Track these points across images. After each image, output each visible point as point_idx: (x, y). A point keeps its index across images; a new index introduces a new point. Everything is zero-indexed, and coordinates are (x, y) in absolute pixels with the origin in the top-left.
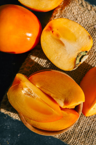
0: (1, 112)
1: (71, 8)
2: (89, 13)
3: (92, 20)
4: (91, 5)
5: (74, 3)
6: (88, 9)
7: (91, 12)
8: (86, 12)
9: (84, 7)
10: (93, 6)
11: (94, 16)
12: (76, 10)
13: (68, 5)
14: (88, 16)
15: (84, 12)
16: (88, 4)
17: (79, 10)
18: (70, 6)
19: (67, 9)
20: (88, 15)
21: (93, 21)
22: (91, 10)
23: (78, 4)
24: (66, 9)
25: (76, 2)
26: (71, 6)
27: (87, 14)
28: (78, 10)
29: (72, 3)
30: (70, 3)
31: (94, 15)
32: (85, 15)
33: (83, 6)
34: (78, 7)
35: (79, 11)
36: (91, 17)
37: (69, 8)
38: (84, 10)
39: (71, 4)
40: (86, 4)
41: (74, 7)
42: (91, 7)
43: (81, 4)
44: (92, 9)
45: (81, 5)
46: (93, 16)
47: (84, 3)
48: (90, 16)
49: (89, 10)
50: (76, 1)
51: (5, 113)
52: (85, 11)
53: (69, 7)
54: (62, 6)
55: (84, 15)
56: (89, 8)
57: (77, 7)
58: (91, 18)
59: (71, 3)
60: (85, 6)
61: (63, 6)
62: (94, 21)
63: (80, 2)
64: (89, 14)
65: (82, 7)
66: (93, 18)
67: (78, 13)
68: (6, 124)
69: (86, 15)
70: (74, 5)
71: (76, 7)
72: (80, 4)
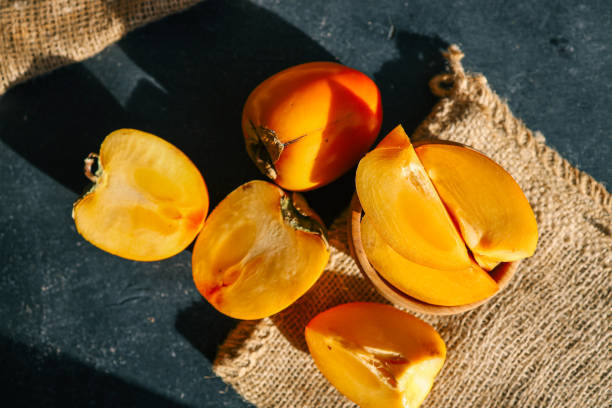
0: (214, 374)
1: (469, 132)
2: (518, 153)
3: (520, 174)
4: (530, 132)
5: (479, 117)
6: (516, 140)
7: (524, 151)
8: (510, 150)
9: (507, 134)
10: (534, 136)
11: (530, 166)
12: (483, 139)
13: (461, 120)
14: (512, 163)
15: (502, 147)
16: (519, 128)
17: (489, 139)
18: (465, 126)
19: (455, 131)
20: (513, 158)
21: (524, 177)
22: (525, 144)
23: (490, 125)
24: (452, 130)
25: (485, 117)
26: (469, 127)
27: (510, 156)
28: (486, 139)
29: (473, 118)
30: (466, 117)
31: (529, 162)
32: (504, 156)
33: (504, 129)
34: (488, 132)
35: (489, 143)
36: (520, 165)
37: (462, 131)
38: (503, 143)
39: (471, 122)
40: (513, 127)
41: (478, 131)
42: (528, 137)
43: (501, 122)
44: (530, 144)
45: (501, 126)
46: (526, 165)
47: (509, 123)
48: (518, 163)
49: (518, 145)
50: (487, 115)
51: (224, 380)
52: (508, 144)
53: (461, 128)
54: (444, 120)
55: (501, 156)
56: (521, 139)
57: (485, 132)
58: (520, 170)
59: (470, 118)
60: (509, 131)
61: (447, 121)
62: (528, 178)
63: (499, 117)
64: (518, 157)
65: (501, 131)
66: (526, 171)
67: (485, 147)
68: (225, 403)
69: (507, 156)
70: (479, 123)
71: (483, 131)
72: (497, 121)
